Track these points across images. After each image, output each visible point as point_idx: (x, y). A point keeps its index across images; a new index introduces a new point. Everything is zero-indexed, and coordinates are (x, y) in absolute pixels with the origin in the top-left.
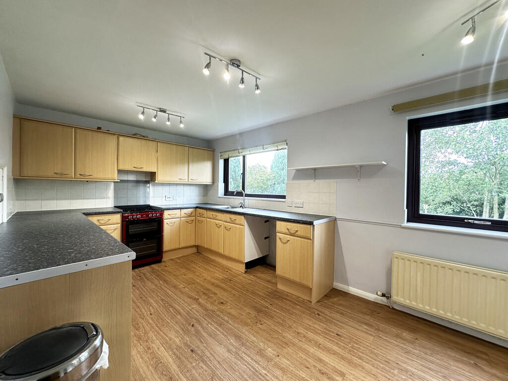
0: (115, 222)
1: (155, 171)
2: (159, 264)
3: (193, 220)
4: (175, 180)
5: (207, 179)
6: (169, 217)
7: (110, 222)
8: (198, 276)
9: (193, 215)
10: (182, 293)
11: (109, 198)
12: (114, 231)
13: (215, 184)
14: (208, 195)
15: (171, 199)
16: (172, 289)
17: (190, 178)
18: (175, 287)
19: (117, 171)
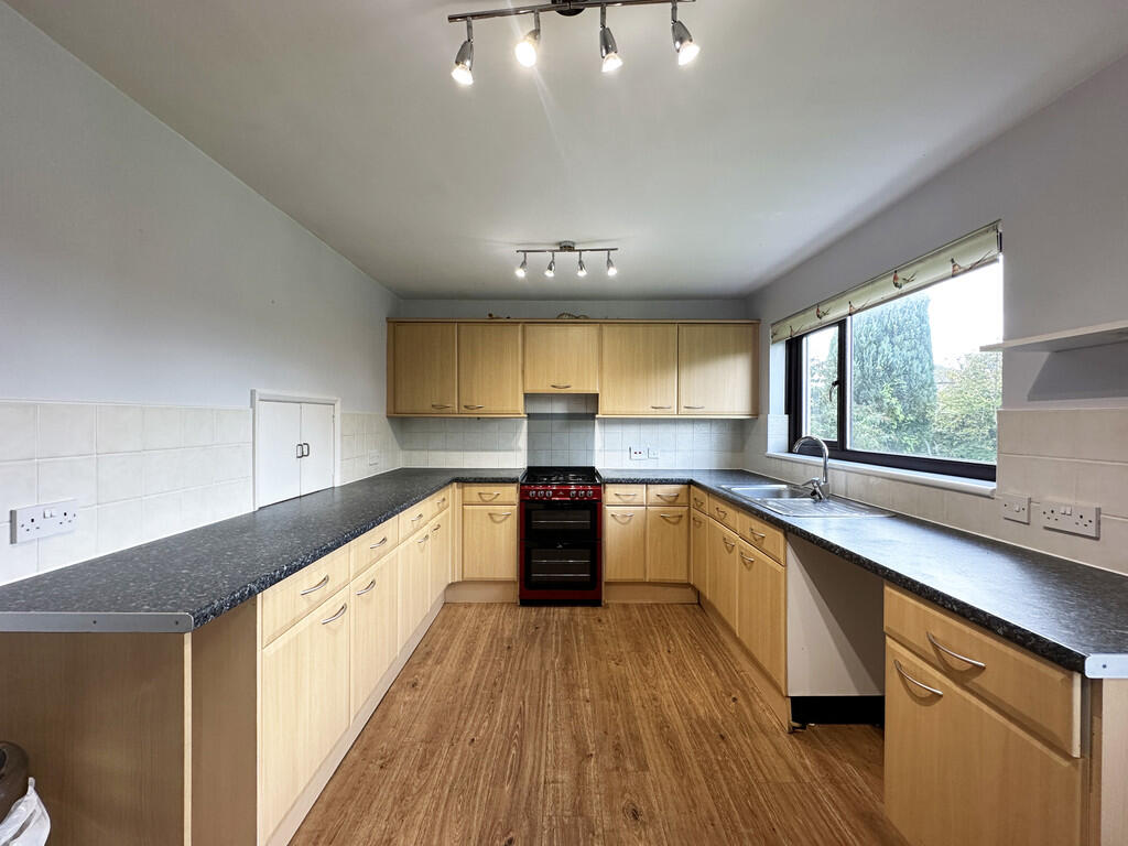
0: (507, 500)
1: (597, 391)
2: (591, 610)
3: (681, 516)
4: (644, 410)
5: (735, 404)
6: (617, 500)
7: (499, 499)
8: (645, 679)
9: (679, 501)
10: (573, 714)
11: (519, 450)
12: (505, 519)
13: (761, 417)
14: (746, 448)
15: (643, 456)
16: (562, 693)
17: (684, 403)
18: (571, 688)
19: (521, 397)
